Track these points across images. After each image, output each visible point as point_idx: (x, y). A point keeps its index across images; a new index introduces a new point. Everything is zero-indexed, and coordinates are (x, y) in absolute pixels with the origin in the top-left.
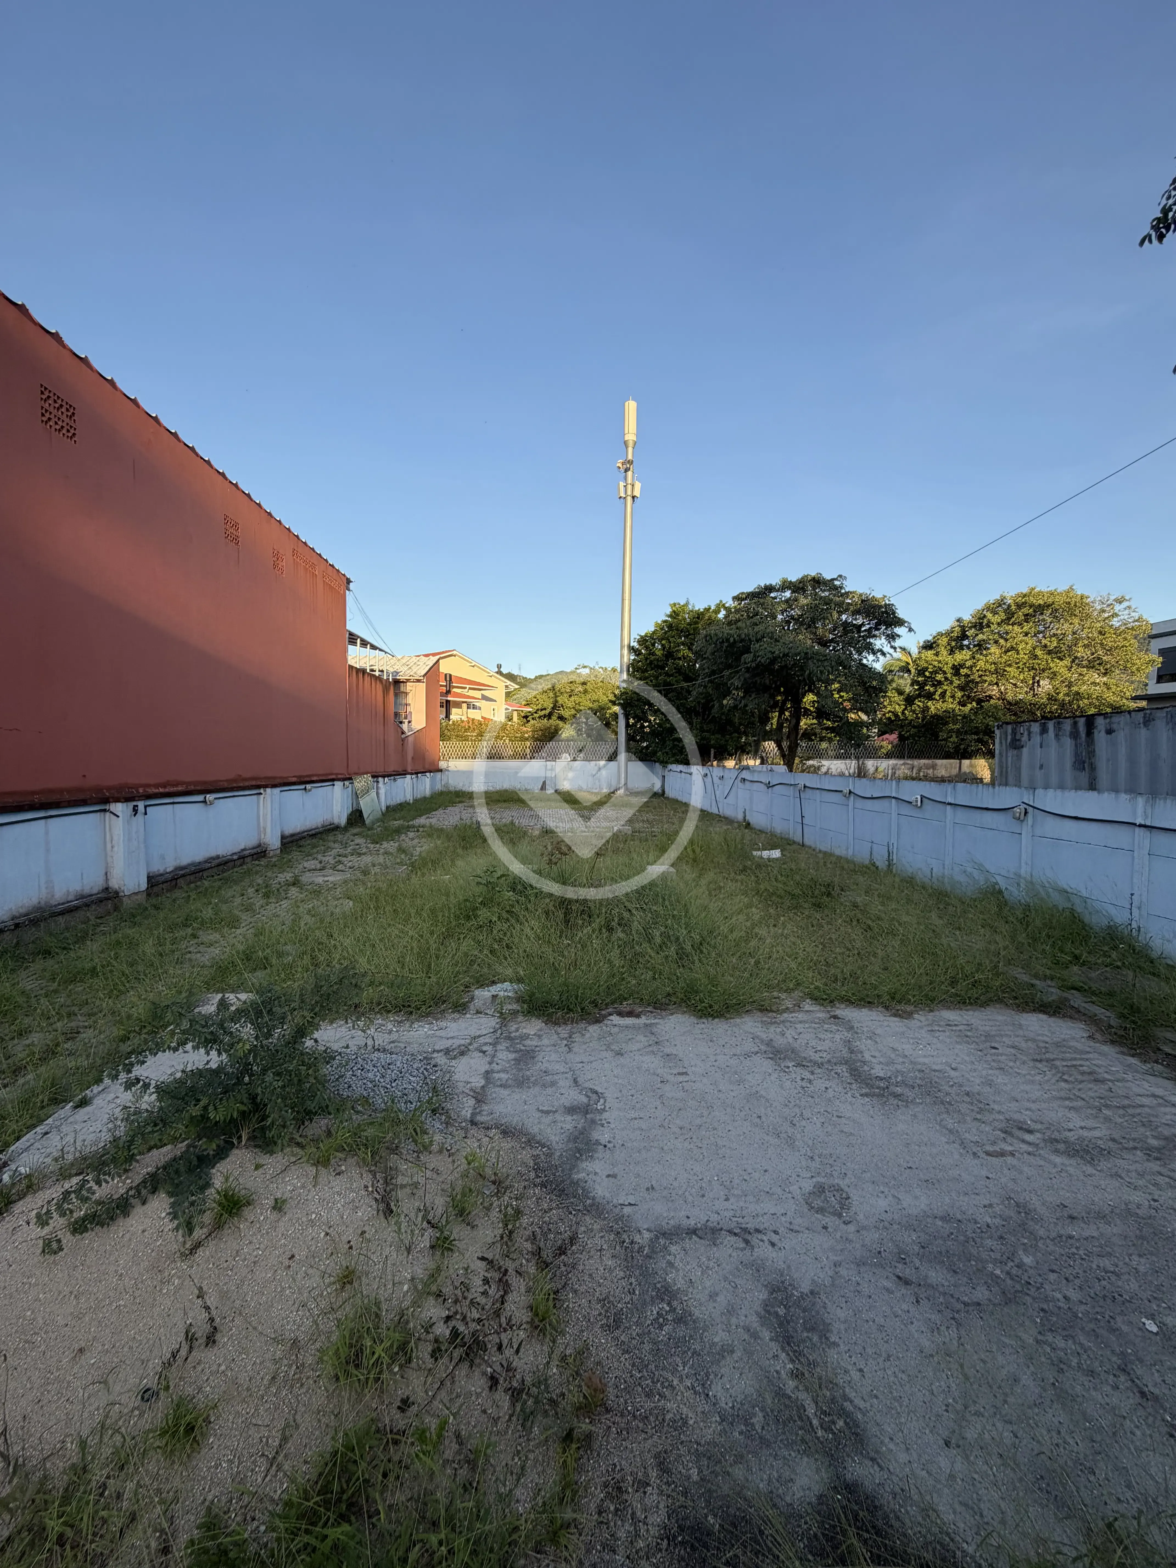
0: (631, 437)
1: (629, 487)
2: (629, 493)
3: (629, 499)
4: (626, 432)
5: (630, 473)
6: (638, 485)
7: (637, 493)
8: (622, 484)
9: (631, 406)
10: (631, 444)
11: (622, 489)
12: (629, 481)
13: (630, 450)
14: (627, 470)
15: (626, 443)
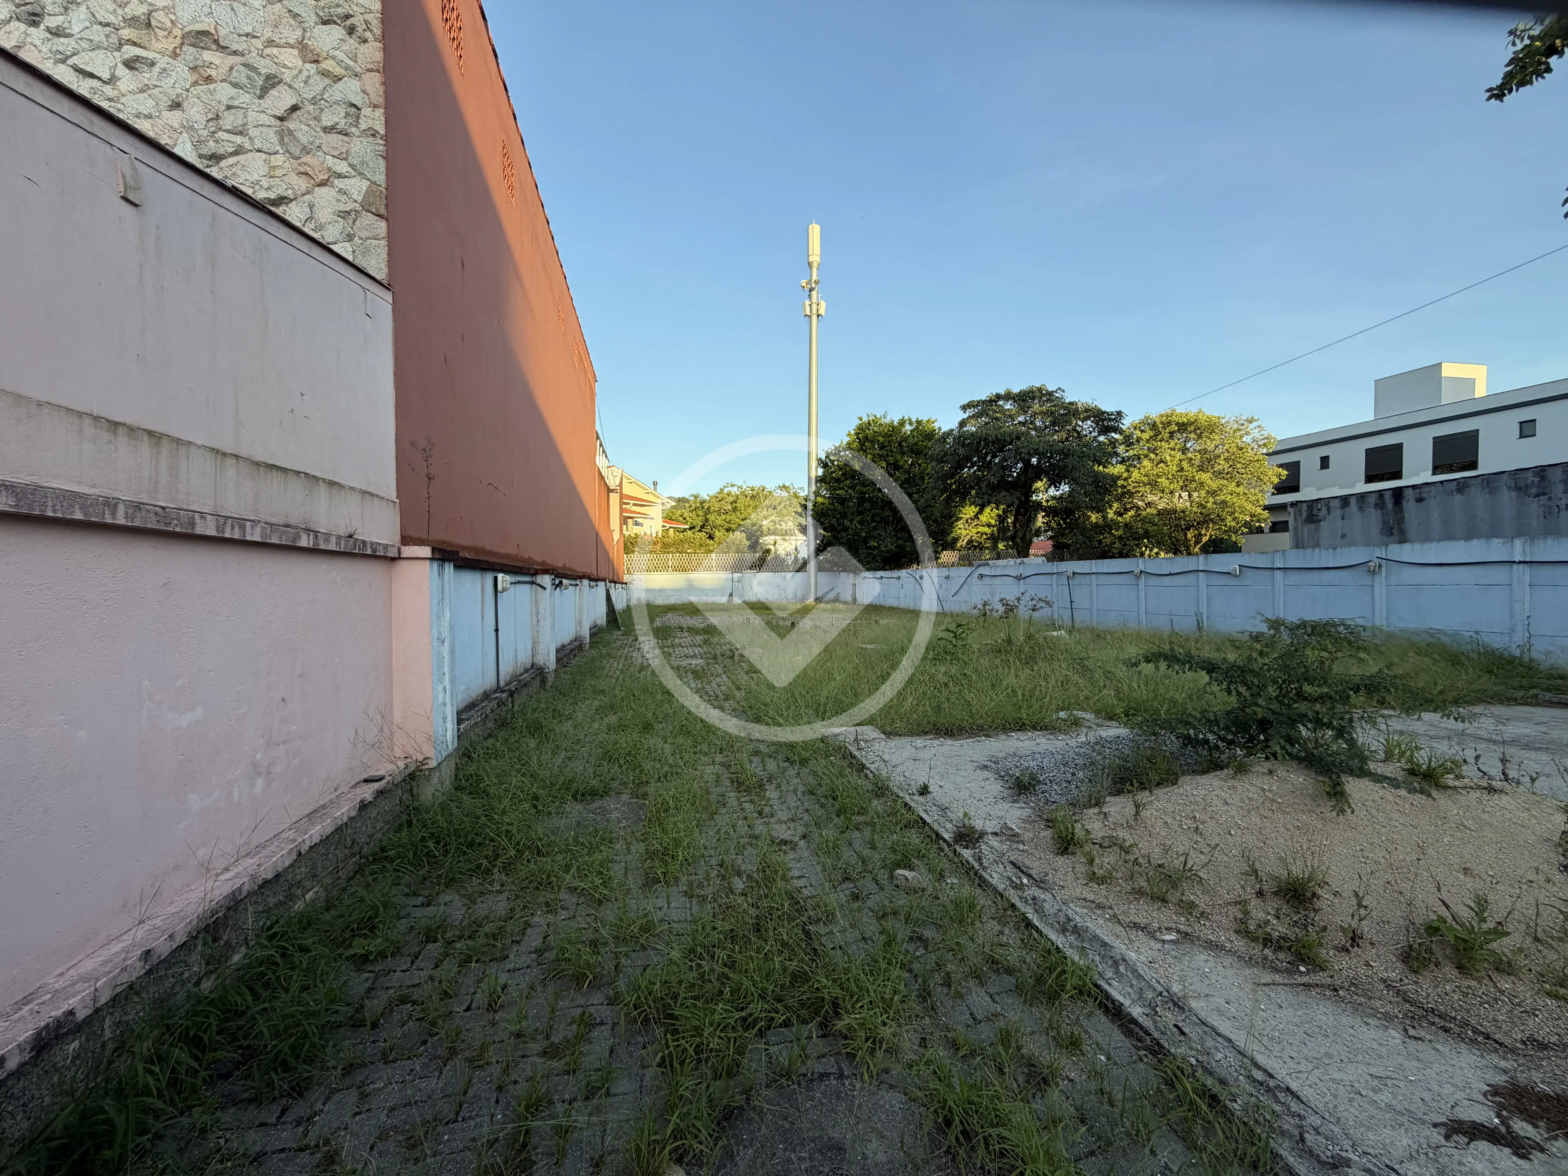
0: (815, 259)
1: (814, 306)
2: (814, 311)
3: (814, 317)
4: (811, 253)
5: (814, 293)
6: (823, 304)
7: (822, 312)
8: (807, 303)
9: (815, 230)
10: (815, 265)
11: (808, 308)
12: (814, 300)
13: (814, 270)
14: (811, 290)
15: (810, 265)
